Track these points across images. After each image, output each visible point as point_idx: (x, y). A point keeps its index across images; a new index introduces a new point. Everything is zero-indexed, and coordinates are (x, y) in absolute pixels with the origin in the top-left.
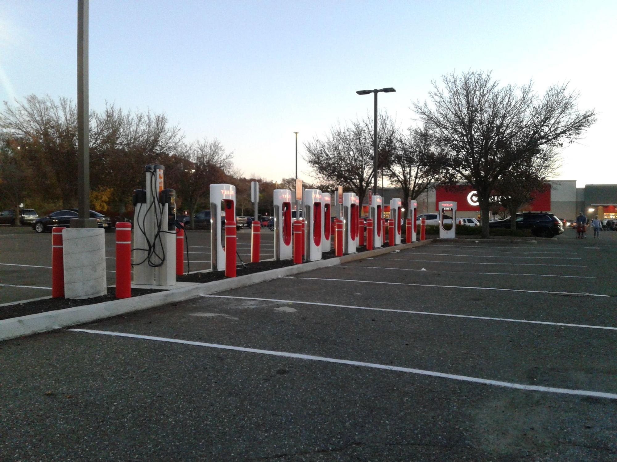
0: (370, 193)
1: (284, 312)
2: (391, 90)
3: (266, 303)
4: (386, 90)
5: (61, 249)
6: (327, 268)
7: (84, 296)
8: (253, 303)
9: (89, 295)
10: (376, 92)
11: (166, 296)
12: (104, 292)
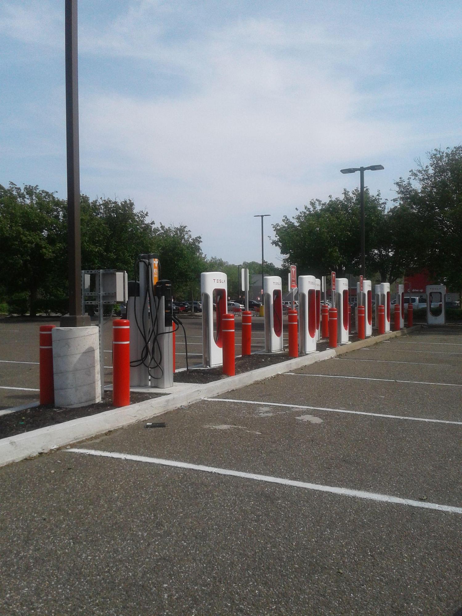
0: (362, 278)
1: (309, 422)
2: (379, 167)
3: (282, 410)
4: (373, 168)
5: (51, 351)
6: (324, 361)
7: (77, 403)
8: (267, 409)
9: (82, 403)
10: (362, 170)
11: (168, 401)
12: (99, 400)
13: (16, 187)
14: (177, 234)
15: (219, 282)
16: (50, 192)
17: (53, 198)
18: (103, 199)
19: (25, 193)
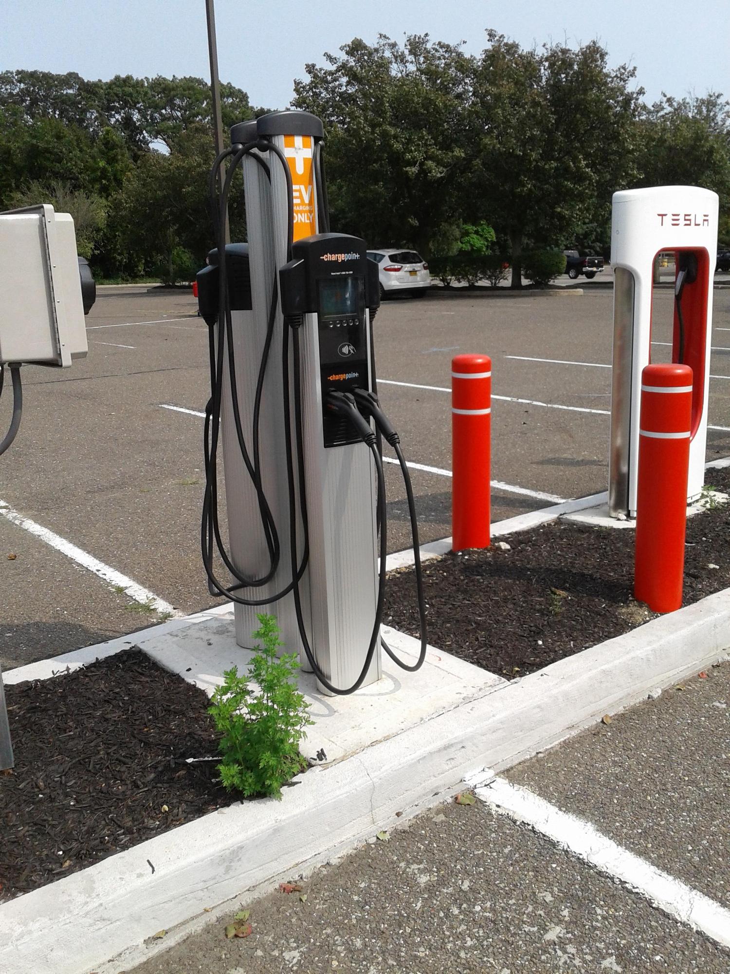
13: (390, 42)
14: (700, 112)
15: (682, 222)
16: (452, 44)
17: (459, 55)
18: (548, 46)
19: (407, 52)
